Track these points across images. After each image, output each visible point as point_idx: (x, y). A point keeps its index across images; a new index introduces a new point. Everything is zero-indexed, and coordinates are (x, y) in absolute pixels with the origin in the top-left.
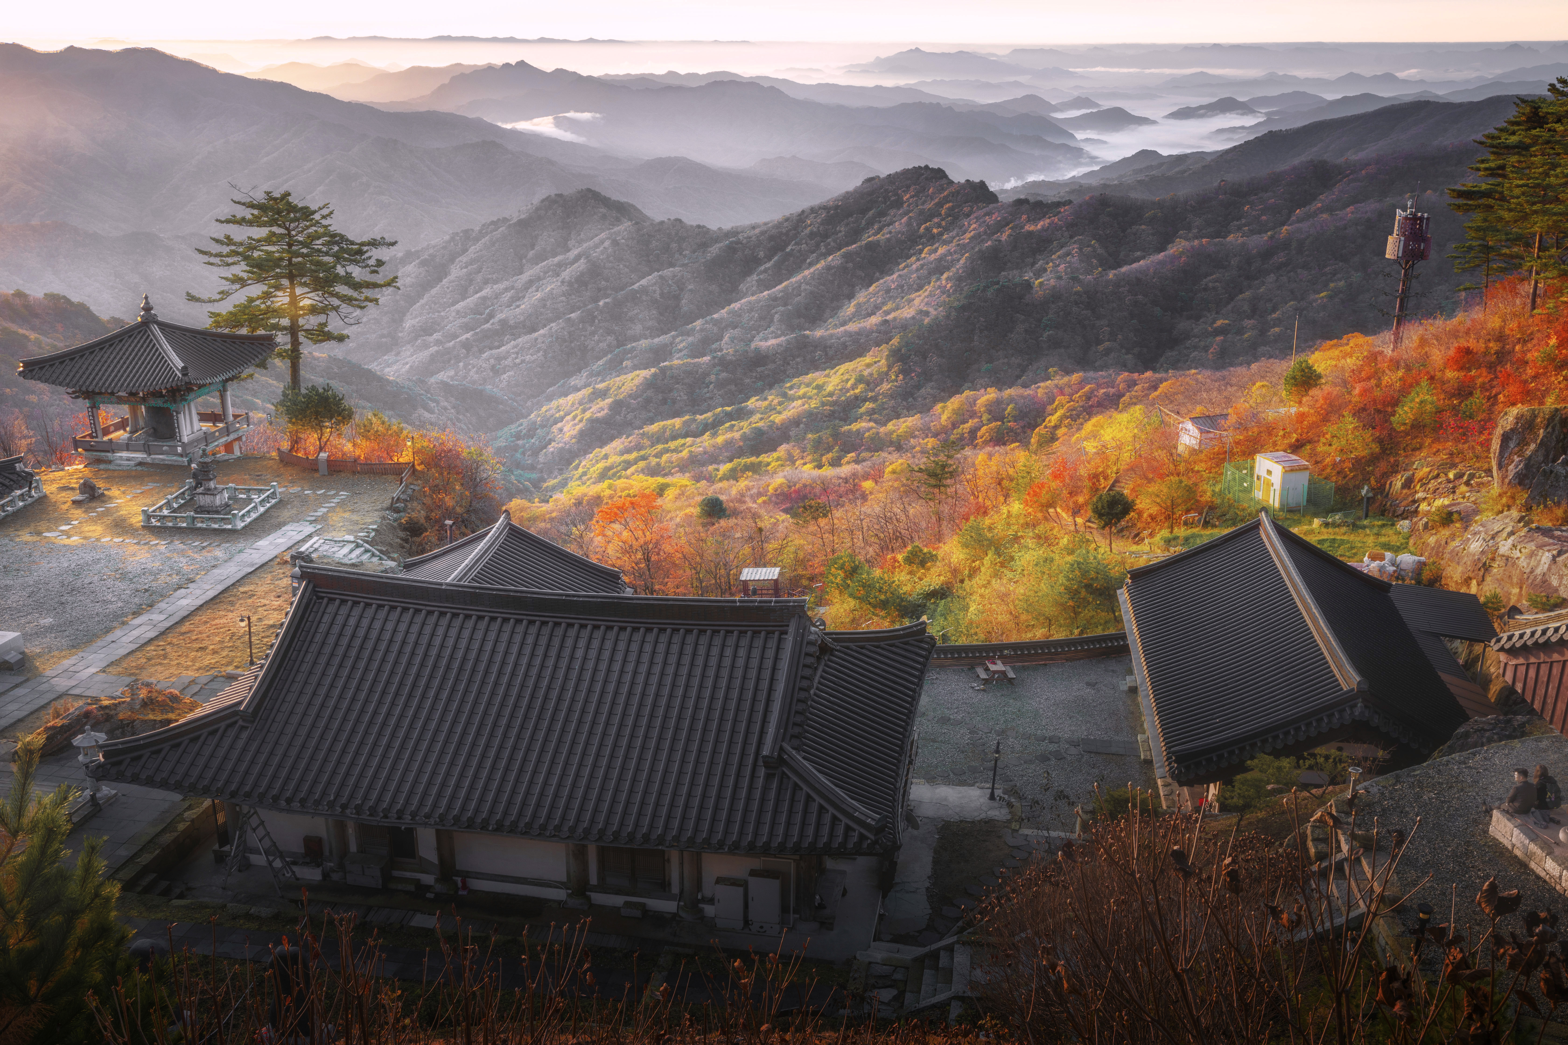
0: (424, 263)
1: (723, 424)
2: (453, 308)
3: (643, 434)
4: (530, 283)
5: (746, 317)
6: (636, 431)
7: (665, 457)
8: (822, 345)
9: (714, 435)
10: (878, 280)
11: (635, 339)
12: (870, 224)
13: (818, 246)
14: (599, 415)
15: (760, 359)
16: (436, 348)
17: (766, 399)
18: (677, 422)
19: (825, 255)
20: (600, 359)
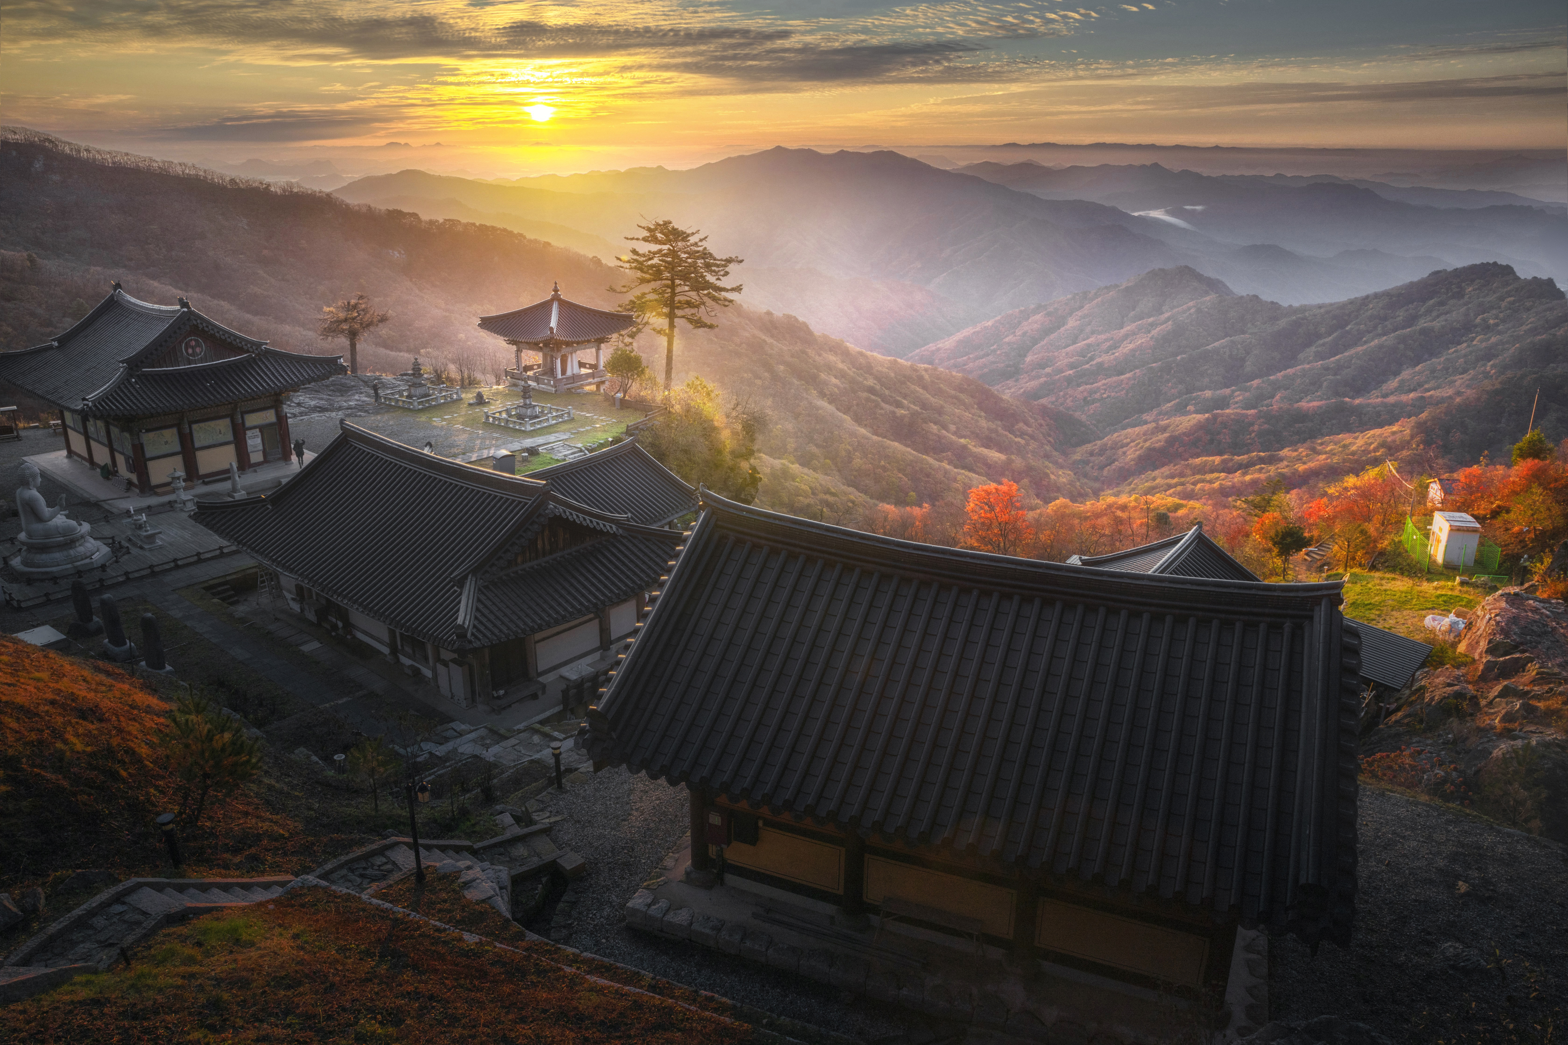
0: (1049, 314)
1: (1255, 465)
2: (1064, 350)
3: (1188, 465)
4: (1126, 337)
5: (1299, 381)
6: (1183, 462)
7: (1199, 486)
8: (1357, 411)
9: (1244, 474)
10: (1427, 360)
11: (1202, 389)
12: (1429, 311)
13: (1375, 327)
14: (1157, 445)
15: (1302, 417)
16: (1045, 379)
17: (1296, 450)
18: (1217, 459)
19: (1380, 335)
20: (1170, 401)
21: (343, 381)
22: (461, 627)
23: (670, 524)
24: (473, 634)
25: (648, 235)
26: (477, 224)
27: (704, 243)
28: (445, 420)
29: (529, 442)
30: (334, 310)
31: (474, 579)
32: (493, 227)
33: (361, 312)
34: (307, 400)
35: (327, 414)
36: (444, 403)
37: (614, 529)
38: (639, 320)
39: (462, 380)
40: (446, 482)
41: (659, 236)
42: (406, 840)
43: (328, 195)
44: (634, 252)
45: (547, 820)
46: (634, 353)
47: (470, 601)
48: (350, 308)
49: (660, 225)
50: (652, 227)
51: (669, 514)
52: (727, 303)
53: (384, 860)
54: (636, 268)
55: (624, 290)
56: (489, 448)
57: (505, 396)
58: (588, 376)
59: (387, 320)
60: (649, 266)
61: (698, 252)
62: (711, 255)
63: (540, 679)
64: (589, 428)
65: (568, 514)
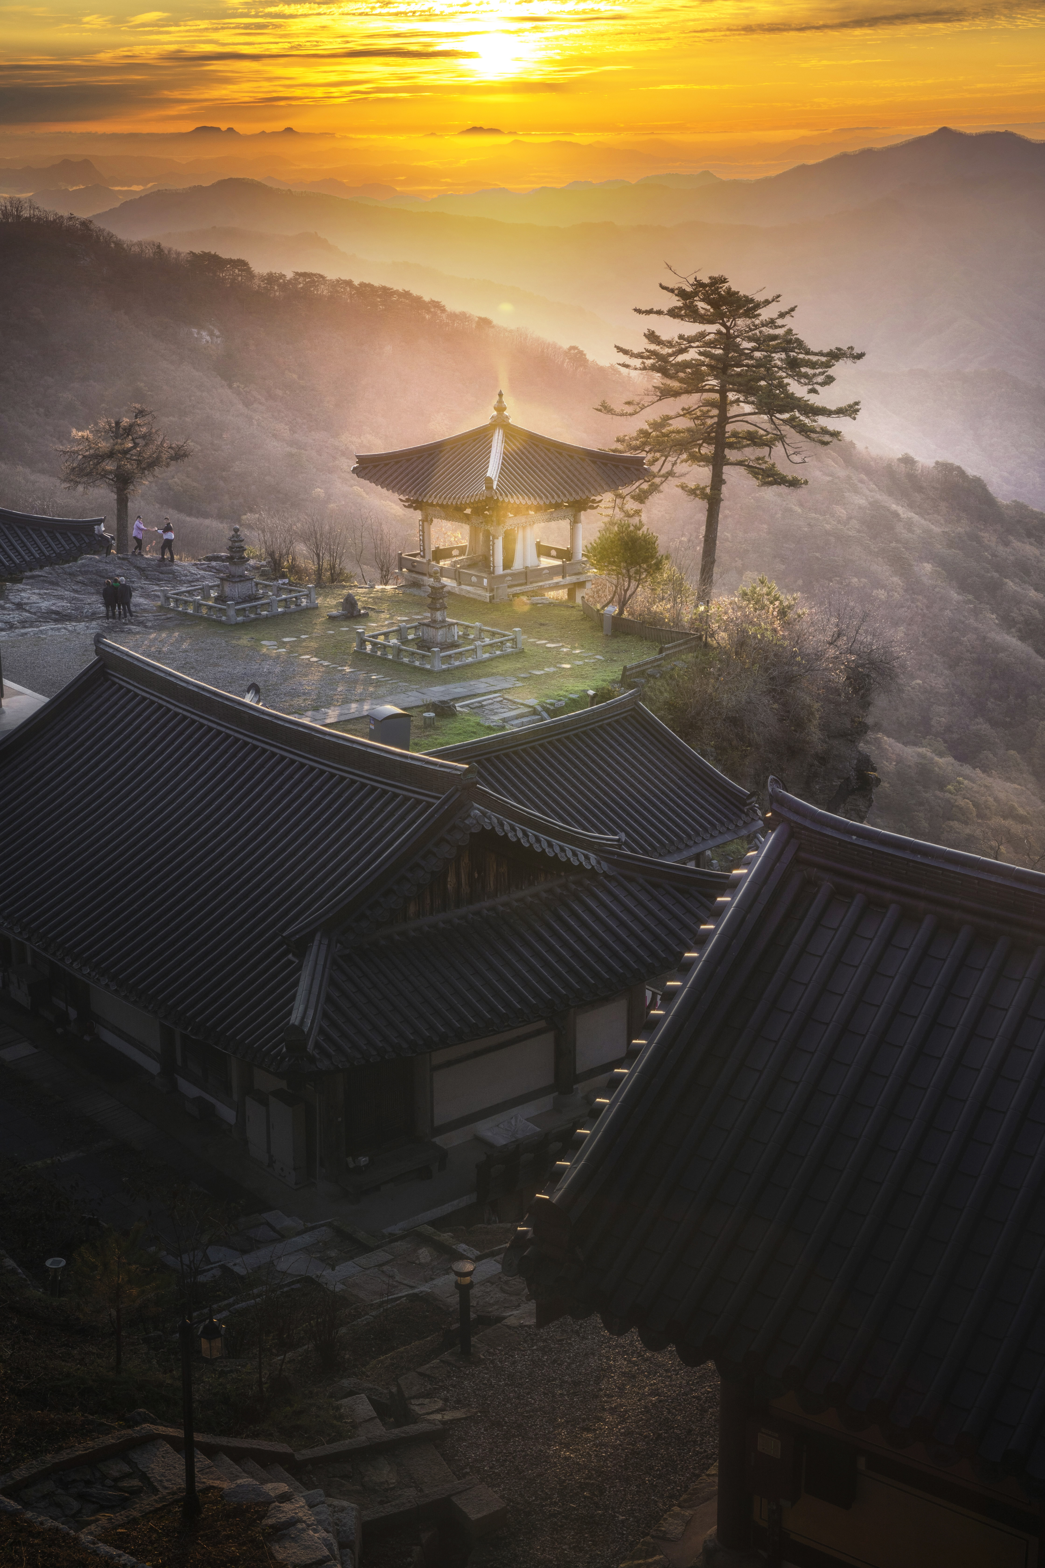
21: (102, 566)
22: (298, 1029)
23: (698, 858)
24: (317, 1045)
25: (680, 304)
26: (356, 283)
27: (787, 321)
28: (283, 645)
29: (437, 692)
30: (91, 436)
31: (326, 942)
32: (385, 289)
33: (141, 442)
34: (35, 598)
35: (70, 626)
36: (283, 614)
37: (593, 862)
38: (655, 469)
39: (319, 572)
40: (283, 758)
41: (701, 305)
42: (171, 1431)
43: (85, 224)
44: (652, 337)
45: (439, 1417)
46: (644, 529)
47: (317, 983)
48: (120, 432)
49: (703, 285)
50: (689, 289)
51: (698, 840)
52: (827, 438)
53: (127, 1469)
54: (653, 368)
55: (629, 409)
56: (360, 701)
57: (395, 602)
58: (553, 571)
59: (185, 455)
60: (678, 364)
61: (775, 337)
62: (800, 343)
63: (437, 1140)
64: (552, 669)
65: (507, 827)
